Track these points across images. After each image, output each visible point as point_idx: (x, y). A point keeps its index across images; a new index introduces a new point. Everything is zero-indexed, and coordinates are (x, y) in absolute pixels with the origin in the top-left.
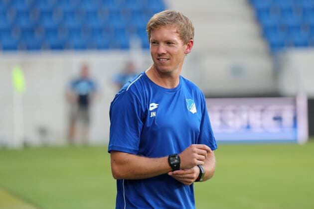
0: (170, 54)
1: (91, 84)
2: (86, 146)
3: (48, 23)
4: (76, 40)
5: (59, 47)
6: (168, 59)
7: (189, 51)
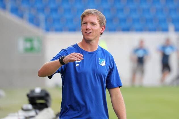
0: (93, 30)
1: (145, 51)
2: (141, 87)
3: (121, 15)
4: (137, 26)
5: (127, 30)
6: (91, 33)
7: (102, 31)
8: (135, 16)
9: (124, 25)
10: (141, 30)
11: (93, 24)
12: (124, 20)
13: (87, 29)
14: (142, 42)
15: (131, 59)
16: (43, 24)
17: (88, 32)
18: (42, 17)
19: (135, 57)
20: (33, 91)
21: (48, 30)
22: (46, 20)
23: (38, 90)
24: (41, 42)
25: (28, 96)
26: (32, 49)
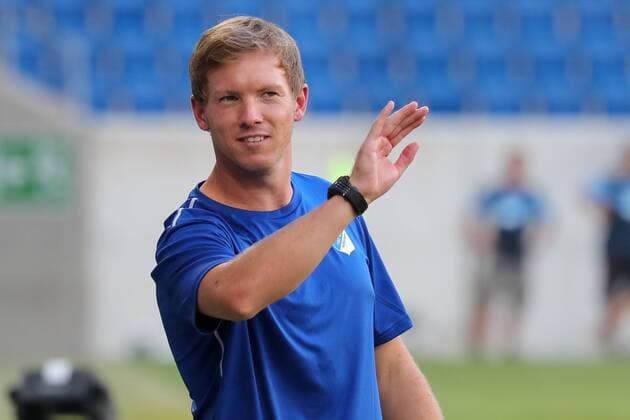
0: (271, 122)
6: (266, 137)
7: (302, 113)
8: (485, 45)
10: (511, 108)
11: (268, 93)
12: (437, 65)
13: (244, 125)
14: (516, 163)
16: (80, 80)
17: (255, 136)
18: (74, 47)
20: (34, 377)
21: (101, 104)
22: (94, 60)
23: (57, 373)
24: (72, 155)
25: (15, 396)
26: (28, 190)
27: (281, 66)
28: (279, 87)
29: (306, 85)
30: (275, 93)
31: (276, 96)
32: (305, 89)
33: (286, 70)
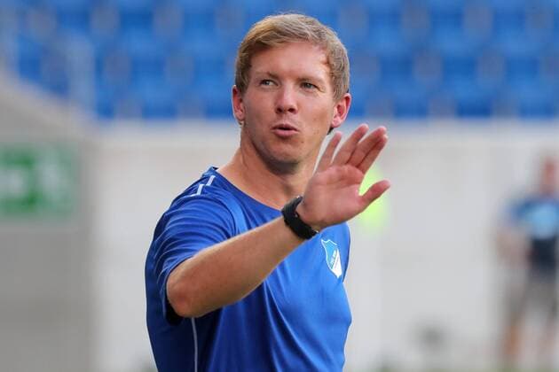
4: (526, 91)
5: (478, 110)
7: (340, 120)
8: (515, 44)
9: (463, 90)
12: (465, 66)
13: (280, 111)
15: (502, 250)
16: (84, 86)
18: (78, 51)
19: (519, 239)
21: (106, 111)
22: (99, 66)
24: (77, 165)
26: (31, 201)
27: (328, 63)
28: (320, 81)
29: (348, 95)
30: (316, 87)
31: (316, 90)
32: (347, 99)
33: (331, 69)
